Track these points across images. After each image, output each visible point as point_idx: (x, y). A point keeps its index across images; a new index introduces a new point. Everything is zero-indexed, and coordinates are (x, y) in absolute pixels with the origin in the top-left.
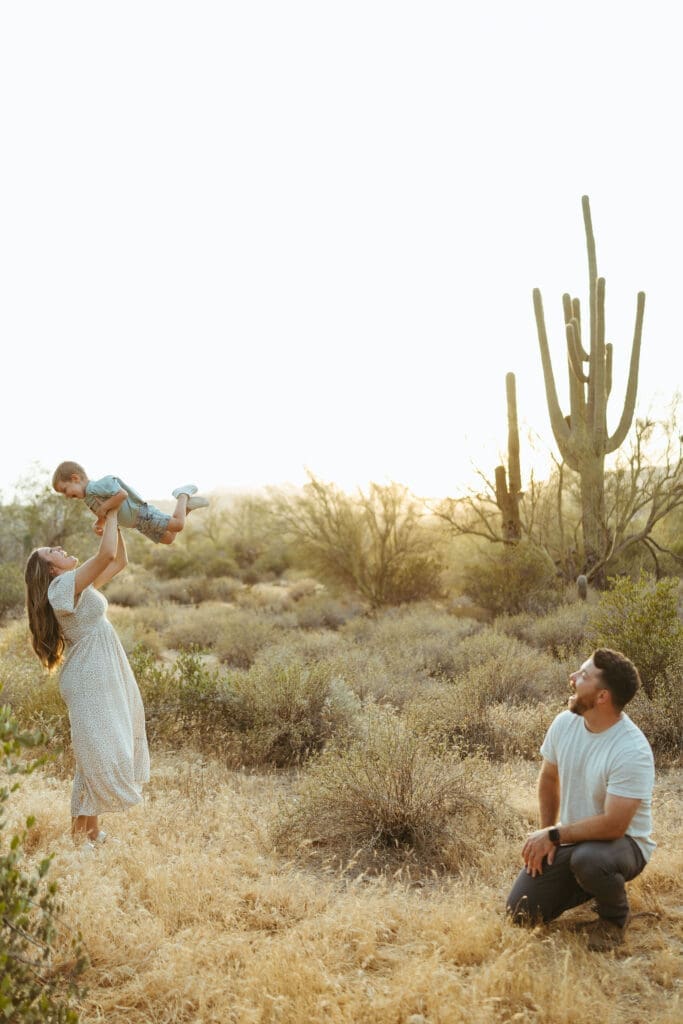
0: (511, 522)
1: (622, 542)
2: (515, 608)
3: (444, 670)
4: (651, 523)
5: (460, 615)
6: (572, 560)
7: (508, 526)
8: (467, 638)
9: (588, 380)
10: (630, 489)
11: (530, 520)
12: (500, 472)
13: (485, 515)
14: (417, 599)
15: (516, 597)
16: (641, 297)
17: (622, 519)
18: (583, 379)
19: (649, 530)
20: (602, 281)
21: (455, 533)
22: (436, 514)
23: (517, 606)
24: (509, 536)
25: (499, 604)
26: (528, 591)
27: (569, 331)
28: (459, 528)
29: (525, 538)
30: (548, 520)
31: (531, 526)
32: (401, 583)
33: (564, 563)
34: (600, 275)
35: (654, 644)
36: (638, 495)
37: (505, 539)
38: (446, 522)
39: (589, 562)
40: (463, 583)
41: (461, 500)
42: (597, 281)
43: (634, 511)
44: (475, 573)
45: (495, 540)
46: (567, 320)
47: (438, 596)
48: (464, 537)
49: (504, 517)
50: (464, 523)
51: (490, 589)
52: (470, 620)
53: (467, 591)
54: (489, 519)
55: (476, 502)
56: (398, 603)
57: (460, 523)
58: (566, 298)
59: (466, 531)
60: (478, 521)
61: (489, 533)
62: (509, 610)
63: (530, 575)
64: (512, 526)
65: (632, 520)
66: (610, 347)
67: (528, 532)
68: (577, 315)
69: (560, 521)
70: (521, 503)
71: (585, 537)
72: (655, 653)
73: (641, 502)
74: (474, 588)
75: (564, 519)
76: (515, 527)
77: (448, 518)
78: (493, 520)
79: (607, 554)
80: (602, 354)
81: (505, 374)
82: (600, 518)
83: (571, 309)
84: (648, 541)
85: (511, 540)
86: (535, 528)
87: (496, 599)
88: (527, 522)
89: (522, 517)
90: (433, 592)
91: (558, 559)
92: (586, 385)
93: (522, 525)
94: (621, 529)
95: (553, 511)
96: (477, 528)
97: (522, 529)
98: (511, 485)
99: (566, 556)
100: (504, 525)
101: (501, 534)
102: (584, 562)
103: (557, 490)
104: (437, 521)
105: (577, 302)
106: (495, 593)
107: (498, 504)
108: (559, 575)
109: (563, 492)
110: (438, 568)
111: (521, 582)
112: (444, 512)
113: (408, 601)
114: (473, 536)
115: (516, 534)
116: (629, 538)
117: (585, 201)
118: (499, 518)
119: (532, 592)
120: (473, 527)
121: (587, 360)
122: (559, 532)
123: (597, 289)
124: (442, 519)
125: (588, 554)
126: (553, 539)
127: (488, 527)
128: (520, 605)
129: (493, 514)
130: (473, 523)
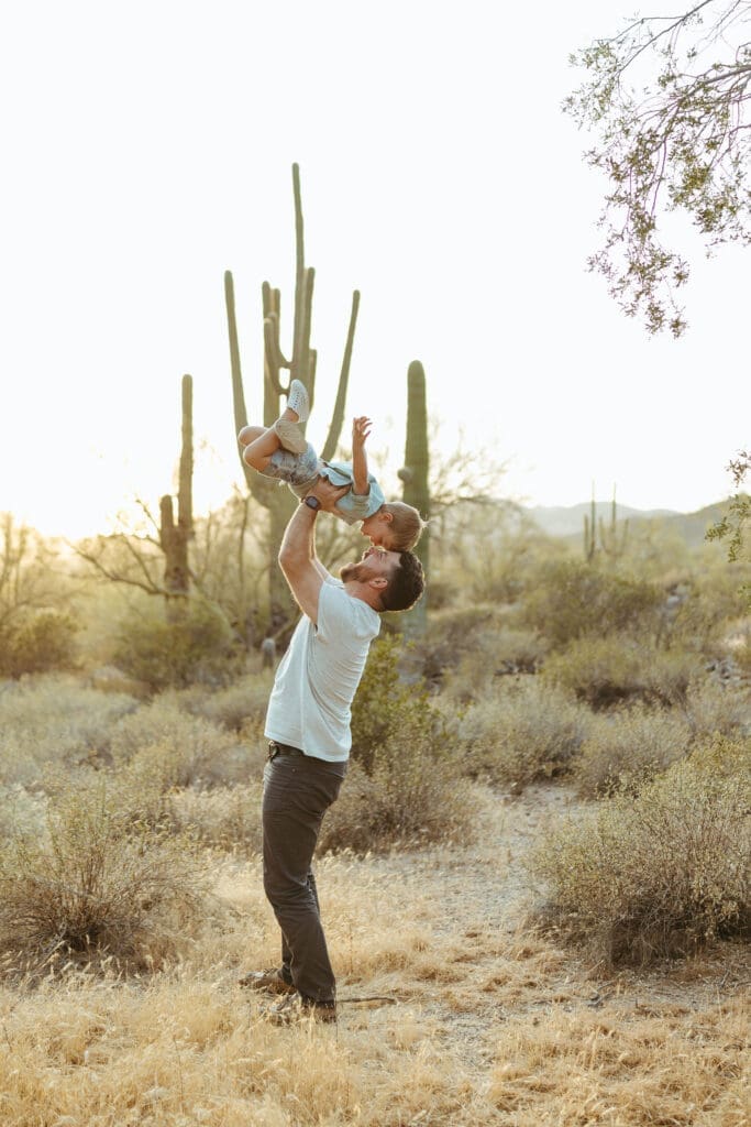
0: (177, 570)
2: (184, 680)
3: (99, 754)
5: (110, 688)
6: (253, 622)
7: (173, 574)
8: (127, 717)
10: (329, 533)
11: (203, 567)
12: (166, 504)
13: (143, 558)
14: (41, 670)
15: (184, 668)
16: (357, 296)
18: (280, 391)
20: (312, 271)
21: (100, 580)
22: (78, 552)
23: (183, 677)
24: (173, 587)
25: (160, 675)
26: (198, 658)
27: (266, 325)
28: (107, 575)
29: (193, 591)
30: (225, 568)
31: (203, 575)
32: (21, 647)
33: (242, 625)
34: (307, 265)
35: (374, 713)
36: (339, 541)
37: (167, 591)
38: (90, 565)
39: (275, 624)
40: (114, 647)
41: (114, 537)
42: (306, 274)
44: (133, 634)
45: (154, 591)
46: (266, 314)
47: (76, 670)
48: (112, 588)
49: (169, 563)
50: (114, 567)
51: (152, 654)
52: (123, 696)
53: (120, 661)
54: (149, 565)
55: (132, 541)
56: (16, 676)
57: (109, 566)
58: (266, 286)
59: (116, 578)
60: (133, 567)
61: (144, 580)
62: (175, 682)
63: (203, 638)
64: (178, 574)
66: (314, 353)
67: (198, 583)
68: (277, 309)
69: (241, 570)
70: (190, 545)
71: (271, 591)
72: (376, 722)
73: (342, 549)
74: (128, 653)
75: (245, 569)
76: (182, 575)
77: (92, 559)
78: (155, 566)
80: (304, 364)
81: (181, 378)
83: (271, 299)
85: (175, 592)
86: (208, 579)
87: (156, 669)
88: (198, 569)
89: (192, 562)
90: (64, 661)
91: (233, 621)
92: (283, 398)
93: (190, 573)
95: (232, 559)
96: (132, 574)
97: (190, 580)
98: (180, 521)
99: (246, 616)
100: (167, 574)
101: (162, 586)
102: (268, 623)
103: (238, 532)
104: (78, 563)
105: (277, 293)
106: (156, 661)
107: (163, 545)
108: (237, 641)
109: (247, 534)
110: (72, 628)
111: (192, 646)
112: (90, 551)
113: (30, 671)
114: (123, 587)
115: (183, 585)
117: (296, 168)
118: (162, 564)
119: (205, 660)
120: (125, 573)
121: (286, 367)
122: (238, 585)
123: (305, 281)
124: (84, 560)
125: (273, 614)
126: (229, 594)
127: (147, 574)
128: (188, 676)
129: (154, 558)
130: (127, 568)
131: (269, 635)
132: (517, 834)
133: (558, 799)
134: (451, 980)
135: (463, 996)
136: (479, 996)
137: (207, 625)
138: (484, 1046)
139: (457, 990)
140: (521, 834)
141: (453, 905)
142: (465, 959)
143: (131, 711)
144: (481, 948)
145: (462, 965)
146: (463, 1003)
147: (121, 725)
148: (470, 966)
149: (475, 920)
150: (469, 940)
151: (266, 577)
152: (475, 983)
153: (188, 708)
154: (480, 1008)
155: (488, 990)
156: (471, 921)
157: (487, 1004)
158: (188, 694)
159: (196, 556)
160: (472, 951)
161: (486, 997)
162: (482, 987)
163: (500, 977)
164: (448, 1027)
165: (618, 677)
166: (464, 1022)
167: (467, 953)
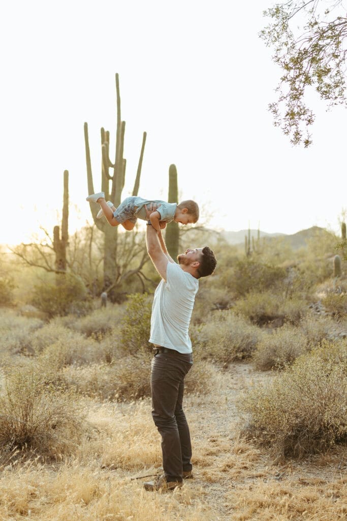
0: (61, 260)
1: (125, 275)
2: (64, 312)
3: (25, 349)
4: (142, 264)
5: (30, 316)
6: (95, 284)
7: (59, 262)
9: (112, 178)
10: (131, 244)
11: (73, 259)
12: (56, 230)
13: (45, 255)
15: (65, 305)
16: (145, 134)
17: (127, 260)
18: (109, 178)
19: (141, 268)
20: (124, 123)
21: (25, 265)
22: (14, 253)
23: (64, 311)
24: (59, 268)
25: (54, 310)
26: (71, 301)
27: (103, 148)
28: (28, 263)
29: (68, 270)
30: (83, 260)
31: (73, 263)
33: (91, 285)
34: (122, 120)
36: (136, 247)
37: (57, 270)
38: (21, 259)
39: (106, 285)
40: (32, 296)
41: (30, 245)
42: (121, 123)
43: (134, 256)
44: (42, 290)
45: (50, 270)
46: (103, 142)
47: (14, 306)
48: (30, 268)
49: (57, 257)
50: (32, 259)
51: (49, 300)
52: (36, 319)
53: (34, 303)
54: (48, 258)
55: (39, 246)
57: (29, 259)
58: (102, 130)
59: (32, 264)
60: (40, 259)
61: (45, 265)
62: (60, 313)
63: (73, 292)
64: (62, 262)
65: (132, 261)
66: (125, 160)
67: (70, 266)
68: (108, 140)
69: (90, 261)
70: (67, 249)
71: (104, 270)
73: (137, 251)
74: (39, 300)
75: (92, 260)
77: (21, 256)
78: (51, 258)
79: (117, 280)
80: (121, 165)
81: (63, 172)
82: (115, 259)
83: (105, 136)
84: (139, 274)
85: (60, 271)
86: (76, 265)
87: (52, 307)
88: (71, 260)
89: (68, 257)
90: (8, 302)
91: (87, 283)
93: (67, 262)
94: (125, 266)
95: (86, 255)
96: (40, 262)
97: (67, 265)
98: (63, 237)
99: (93, 282)
100: (56, 262)
101: (54, 267)
102: (103, 285)
103: (89, 242)
104: (14, 257)
105: (108, 133)
106: (51, 303)
107: (54, 249)
108: (89, 293)
109: (93, 244)
110: (12, 287)
111: (68, 296)
112: (20, 252)
114: (36, 268)
115: (64, 267)
116: (130, 271)
117: (117, 75)
118: (54, 257)
119: (74, 302)
120: (37, 262)
121: (112, 167)
122: (89, 267)
123: (121, 127)
124: (17, 256)
125: (106, 280)
126: (85, 272)
127: (47, 262)
128: (67, 310)
129: (50, 255)
130: (37, 259)
131: (104, 290)
132: (228, 388)
133: (245, 370)
134: (205, 465)
135: (213, 474)
136: (220, 474)
137: (74, 287)
138: (226, 501)
139: (209, 470)
140: (230, 388)
141: (202, 425)
142: (211, 454)
143: (41, 327)
144: (218, 448)
145: (210, 457)
146: (213, 477)
147: (37, 333)
148: (214, 457)
149: (214, 433)
150: (212, 444)
151: (102, 263)
152: (217, 467)
153: (66, 325)
154: (221, 481)
155: (224, 471)
156: (212, 434)
157: (224, 478)
158: (67, 319)
159: (70, 254)
160: (214, 449)
161: (224, 475)
162: (221, 469)
163: (230, 464)
164: (207, 491)
165: (269, 311)
166: (214, 488)
167: (212, 451)
